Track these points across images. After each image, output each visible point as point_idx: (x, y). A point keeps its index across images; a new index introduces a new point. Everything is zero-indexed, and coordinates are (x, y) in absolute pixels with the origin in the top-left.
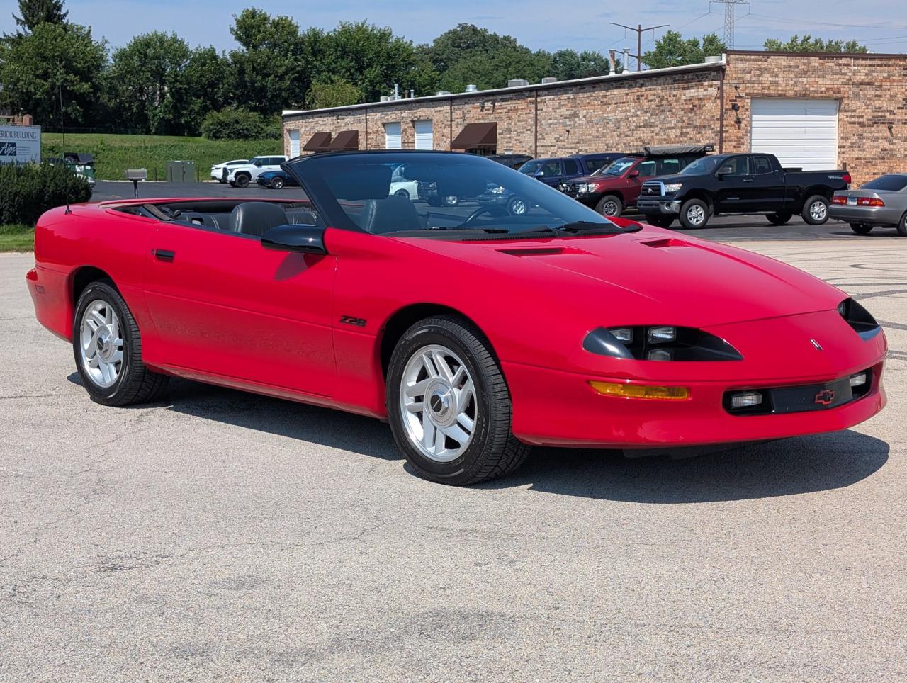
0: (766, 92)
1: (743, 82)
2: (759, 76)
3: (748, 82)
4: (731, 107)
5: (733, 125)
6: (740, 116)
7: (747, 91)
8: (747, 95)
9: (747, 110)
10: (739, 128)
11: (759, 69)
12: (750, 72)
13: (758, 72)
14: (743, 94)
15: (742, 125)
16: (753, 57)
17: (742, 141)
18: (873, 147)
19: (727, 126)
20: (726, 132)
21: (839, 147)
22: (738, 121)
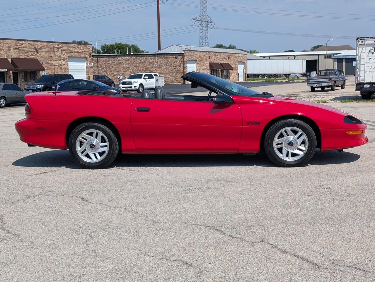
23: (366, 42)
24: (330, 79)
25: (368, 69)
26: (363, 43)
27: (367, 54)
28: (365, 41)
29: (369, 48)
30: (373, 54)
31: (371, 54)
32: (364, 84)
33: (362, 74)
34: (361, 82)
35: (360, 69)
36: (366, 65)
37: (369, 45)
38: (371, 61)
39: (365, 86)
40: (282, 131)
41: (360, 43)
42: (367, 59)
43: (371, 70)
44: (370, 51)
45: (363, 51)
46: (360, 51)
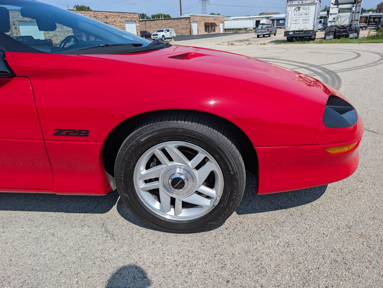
0: (21, 20)
1: (14, 17)
2: (18, 16)
3: (16, 17)
4: (13, 24)
5: (14, 29)
6: (16, 27)
7: (16, 20)
8: (17, 21)
9: (17, 25)
10: (16, 30)
11: (18, 14)
12: (15, 15)
13: (18, 15)
14: (15, 21)
15: (17, 29)
16: (15, 12)
17: (18, 33)
18: (52, 33)
19: (13, 29)
20: (13, 31)
21: (44, 34)
22: (16, 28)
23: (293, 4)
24: (268, 30)
25: (293, 22)
26: (291, 4)
27: (293, 11)
28: (292, 2)
29: (295, 8)
30: (297, 11)
31: (295, 11)
32: (289, 32)
33: (289, 25)
34: (288, 30)
35: (287, 22)
36: (292, 19)
37: (294, 5)
38: (295, 17)
39: (290, 33)
40: (156, 150)
41: (289, 4)
42: (293, 15)
43: (295, 22)
44: (295, 10)
45: (291, 10)
46: (289, 10)
